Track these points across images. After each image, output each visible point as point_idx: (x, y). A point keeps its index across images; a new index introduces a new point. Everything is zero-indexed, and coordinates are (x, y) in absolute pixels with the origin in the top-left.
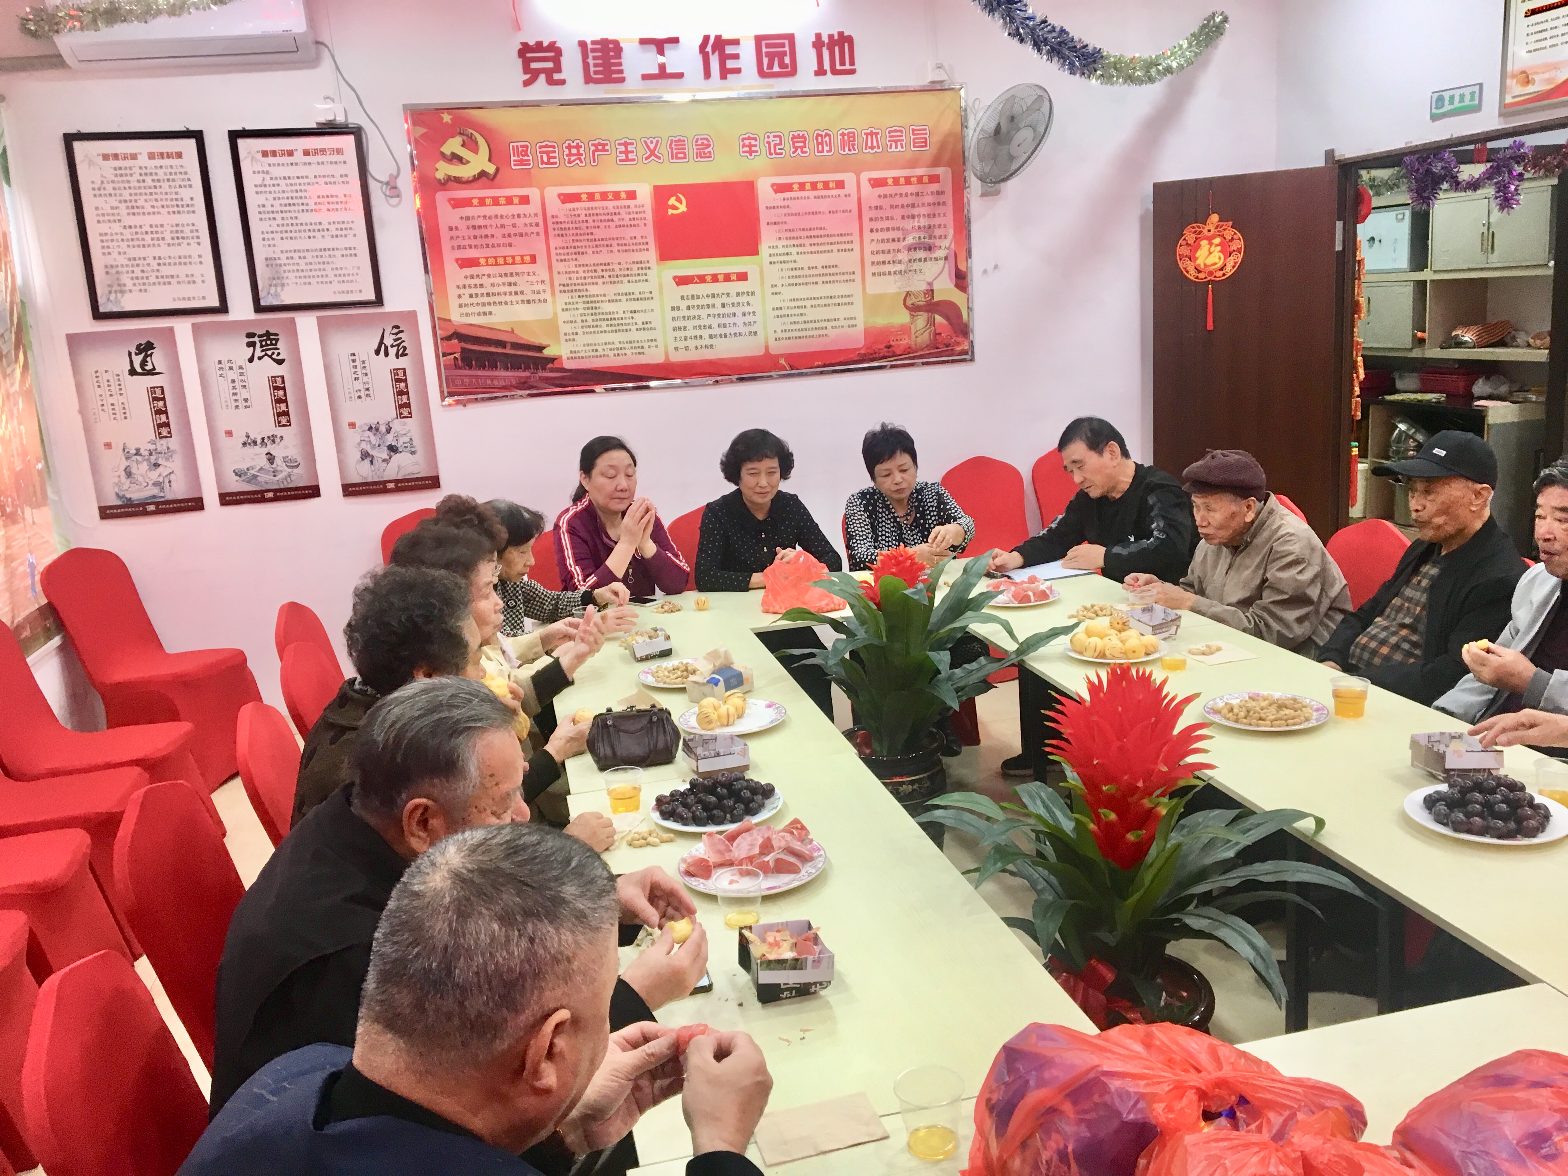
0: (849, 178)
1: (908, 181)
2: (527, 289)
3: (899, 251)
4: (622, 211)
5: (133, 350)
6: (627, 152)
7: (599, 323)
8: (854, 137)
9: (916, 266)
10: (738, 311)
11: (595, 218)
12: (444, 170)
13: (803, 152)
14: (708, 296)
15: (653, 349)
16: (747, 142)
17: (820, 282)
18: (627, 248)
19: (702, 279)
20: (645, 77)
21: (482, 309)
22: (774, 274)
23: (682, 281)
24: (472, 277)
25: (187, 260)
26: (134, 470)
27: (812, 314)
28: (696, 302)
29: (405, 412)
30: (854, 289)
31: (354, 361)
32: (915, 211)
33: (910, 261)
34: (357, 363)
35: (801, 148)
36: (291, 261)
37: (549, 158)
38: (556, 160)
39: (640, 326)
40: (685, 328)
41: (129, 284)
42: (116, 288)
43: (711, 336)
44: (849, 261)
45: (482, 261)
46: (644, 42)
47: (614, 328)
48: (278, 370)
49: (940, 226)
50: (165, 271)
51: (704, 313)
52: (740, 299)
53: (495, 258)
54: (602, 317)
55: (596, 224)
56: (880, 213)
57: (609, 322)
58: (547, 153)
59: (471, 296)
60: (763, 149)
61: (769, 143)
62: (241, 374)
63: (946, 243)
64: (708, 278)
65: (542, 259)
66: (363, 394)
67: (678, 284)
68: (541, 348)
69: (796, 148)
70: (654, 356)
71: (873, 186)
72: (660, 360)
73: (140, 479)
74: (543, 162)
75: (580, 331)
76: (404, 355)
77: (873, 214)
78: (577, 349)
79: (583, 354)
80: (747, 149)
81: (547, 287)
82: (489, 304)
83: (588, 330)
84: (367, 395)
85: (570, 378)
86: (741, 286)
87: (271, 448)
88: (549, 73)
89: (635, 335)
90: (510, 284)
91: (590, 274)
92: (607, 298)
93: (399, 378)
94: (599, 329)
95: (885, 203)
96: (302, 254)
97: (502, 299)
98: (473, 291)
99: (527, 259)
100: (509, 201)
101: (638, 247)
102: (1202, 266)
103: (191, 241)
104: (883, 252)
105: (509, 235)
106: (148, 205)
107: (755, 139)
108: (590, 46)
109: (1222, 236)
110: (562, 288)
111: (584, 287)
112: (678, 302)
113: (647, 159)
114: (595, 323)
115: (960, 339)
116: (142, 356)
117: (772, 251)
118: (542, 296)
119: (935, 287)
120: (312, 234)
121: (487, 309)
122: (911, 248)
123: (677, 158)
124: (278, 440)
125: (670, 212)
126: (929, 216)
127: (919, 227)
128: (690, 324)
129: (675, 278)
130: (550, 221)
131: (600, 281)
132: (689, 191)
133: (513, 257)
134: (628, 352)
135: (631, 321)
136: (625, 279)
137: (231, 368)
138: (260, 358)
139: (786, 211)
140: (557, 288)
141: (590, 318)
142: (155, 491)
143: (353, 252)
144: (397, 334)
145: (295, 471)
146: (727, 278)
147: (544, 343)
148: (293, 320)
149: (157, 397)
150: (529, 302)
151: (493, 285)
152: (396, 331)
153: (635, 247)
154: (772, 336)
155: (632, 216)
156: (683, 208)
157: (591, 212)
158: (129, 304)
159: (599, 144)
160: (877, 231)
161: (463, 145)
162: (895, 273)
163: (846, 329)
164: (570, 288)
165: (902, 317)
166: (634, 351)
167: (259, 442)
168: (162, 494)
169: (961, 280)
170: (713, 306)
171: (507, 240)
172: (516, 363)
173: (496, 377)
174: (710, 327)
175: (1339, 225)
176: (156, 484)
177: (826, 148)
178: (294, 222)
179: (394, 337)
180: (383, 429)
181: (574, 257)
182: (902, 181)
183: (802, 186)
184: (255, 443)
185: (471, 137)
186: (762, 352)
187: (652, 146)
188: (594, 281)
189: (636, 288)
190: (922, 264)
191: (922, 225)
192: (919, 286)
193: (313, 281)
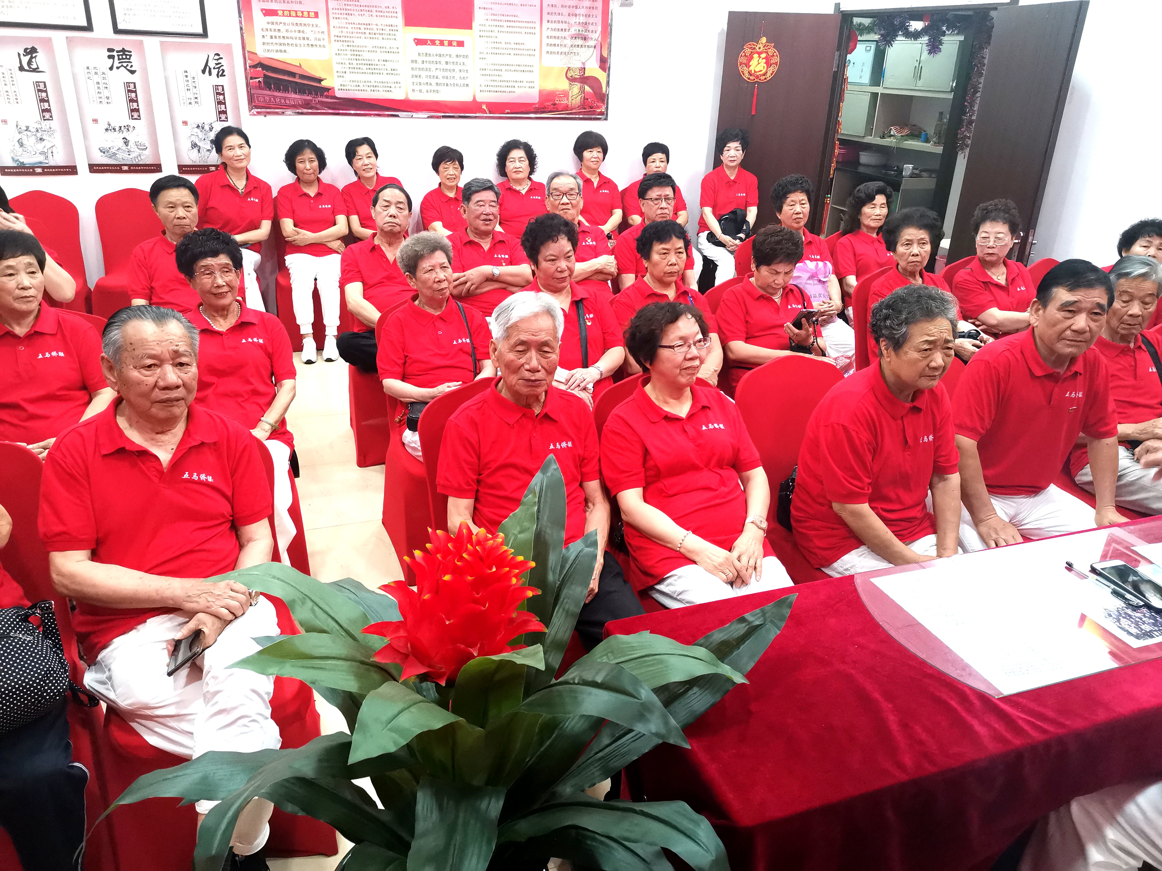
2: (312, 36)
3: (565, 38)
5: (22, 52)
7: (361, 66)
9: (575, 50)
10: (457, 68)
14: (436, 55)
15: (398, 89)
17: (512, 54)
18: (382, 14)
19: (433, 42)
21: (279, 48)
22: (482, 45)
23: (420, 42)
24: (273, 23)
26: (25, 142)
27: (506, 76)
28: (428, 59)
29: (223, 116)
30: (534, 61)
31: (187, 76)
32: (578, 11)
33: (572, 46)
34: (189, 78)
39: (390, 71)
40: (420, 76)
42: (6, 3)
43: (437, 84)
44: (532, 42)
45: (280, 13)
47: (371, 71)
48: (131, 78)
49: (592, 24)
51: (433, 67)
52: (459, 60)
53: (290, 11)
54: (364, 62)
56: (554, 10)
57: (368, 67)
59: (272, 37)
62: (104, 78)
63: (595, 36)
64: (437, 42)
65: (322, 16)
66: (193, 101)
67: (417, 44)
68: (320, 80)
70: (398, 94)
72: (402, 97)
75: (348, 71)
76: (222, 75)
77: (550, 10)
78: (345, 84)
79: (349, 88)
81: (326, 36)
82: (284, 44)
83: (353, 70)
85: (339, 104)
86: (459, 50)
87: (125, 134)
89: (384, 78)
90: (299, 31)
91: (356, 31)
92: (367, 49)
93: (219, 92)
94: (361, 71)
95: (559, 3)
97: (294, 42)
98: (273, 34)
99: (312, 14)
101: (390, 15)
102: (753, 72)
104: (555, 37)
109: (767, 53)
110: (336, 38)
111: (352, 39)
112: (416, 57)
114: (358, 66)
115: (600, 104)
117: (482, 28)
118: (321, 43)
119: (587, 66)
121: (283, 48)
122: (573, 37)
124: (131, 129)
126: (586, 15)
127: (579, 23)
128: (423, 74)
129: (415, 39)
131: (363, 36)
133: (302, 12)
134: (381, 89)
135: (383, 67)
136: (381, 37)
138: (118, 68)
140: (333, 38)
141: (355, 62)
142: (41, 158)
144: (218, 60)
146: (450, 43)
147: (323, 77)
148: (141, 42)
149: (41, 89)
150: (312, 46)
153: (388, 14)
154: (478, 89)
160: (552, 22)
162: (561, 53)
163: (527, 89)
164: (342, 39)
165: (563, 85)
166: (385, 89)
167: (117, 129)
168: (47, 162)
169: (604, 63)
170: (440, 62)
172: (301, 89)
173: (289, 99)
174: (437, 78)
175: (837, 53)
179: (216, 62)
180: (207, 128)
181: (345, 16)
184: (114, 129)
186: (471, 99)
189: (387, 44)
190: (579, 49)
191: (581, 21)
192: (576, 64)
193: (157, 14)
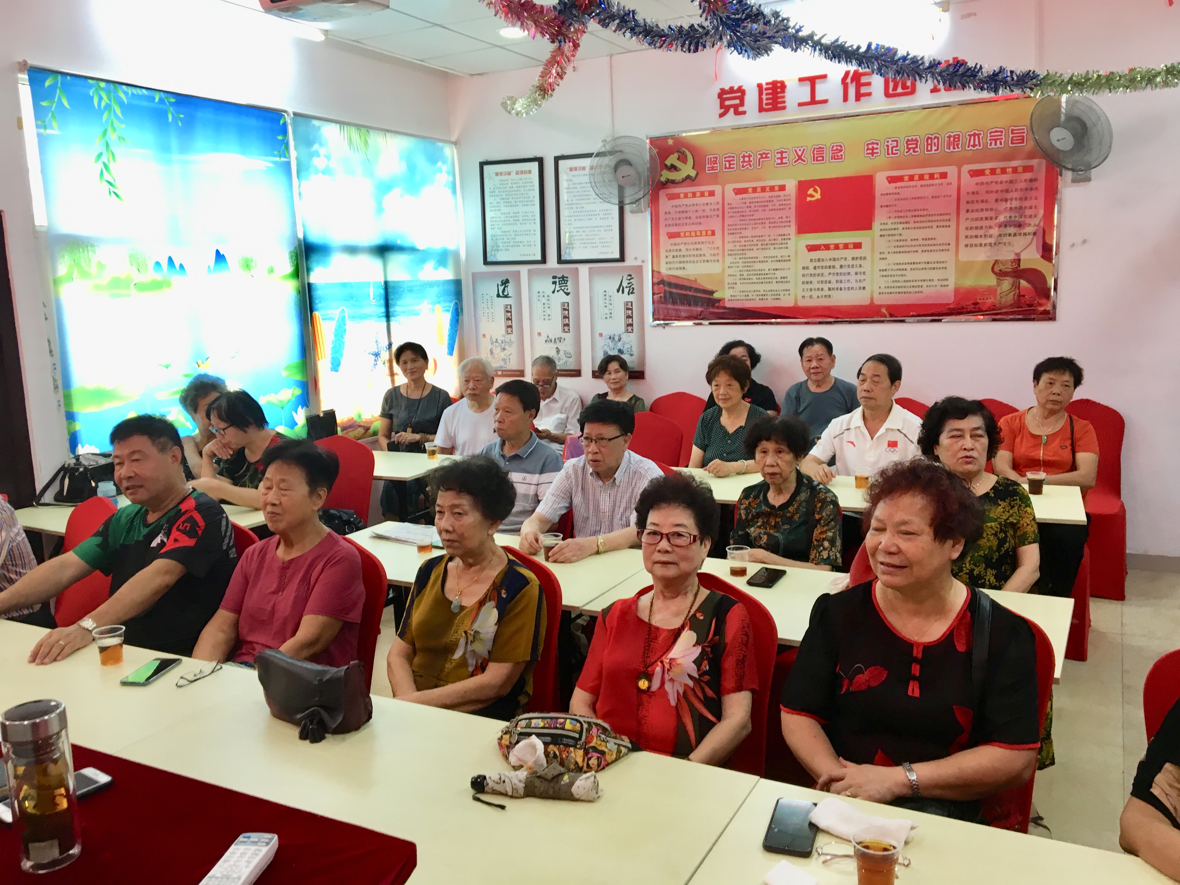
0: (951, 170)
1: (1003, 171)
2: (708, 252)
3: (990, 227)
4: (775, 199)
5: (500, 283)
6: (782, 158)
7: (751, 277)
8: (959, 138)
9: (1005, 239)
10: (853, 271)
11: (756, 204)
12: (666, 175)
13: (914, 151)
14: (830, 259)
15: (787, 296)
16: (870, 146)
17: (920, 251)
18: (776, 225)
19: (827, 247)
20: (800, 105)
21: (679, 265)
22: (882, 244)
23: (812, 248)
24: (675, 244)
25: (529, 233)
26: (494, 351)
27: (911, 275)
28: (820, 264)
29: (630, 328)
30: (948, 257)
31: (605, 295)
33: (1000, 235)
34: (607, 297)
35: (914, 148)
36: (578, 234)
37: (730, 165)
38: (735, 166)
39: (779, 280)
40: (811, 282)
41: (501, 245)
42: (495, 248)
43: (830, 289)
44: (946, 234)
45: (682, 234)
46: (801, 80)
47: (761, 281)
48: (567, 299)
49: (1031, 207)
50: (518, 239)
51: (826, 271)
52: (855, 262)
53: (690, 232)
54: (754, 272)
55: (756, 209)
56: (975, 198)
57: (758, 277)
58: (729, 161)
59: (673, 257)
60: (883, 150)
61: (887, 146)
62: (548, 300)
63: (1036, 221)
64: (832, 247)
65: (718, 233)
66: (608, 317)
67: (809, 250)
68: (712, 293)
69: (909, 149)
70: (787, 301)
71: (972, 176)
72: (791, 305)
73: (496, 356)
74: (726, 168)
75: (738, 282)
76: (632, 293)
77: (971, 198)
78: (735, 294)
79: (739, 298)
80: (870, 151)
81: (720, 252)
82: (684, 262)
83: (744, 281)
84: (611, 317)
85: (729, 314)
86: (856, 253)
87: (558, 345)
88: (736, 107)
89: (774, 286)
90: (697, 249)
91: (749, 243)
92: (758, 260)
93: (628, 307)
94: (751, 281)
95: (982, 189)
96: (584, 230)
97: (692, 259)
98: (675, 254)
99: (710, 233)
100: (702, 194)
101: (783, 224)
103: (531, 222)
105: (700, 217)
106: (513, 201)
107: (877, 144)
108: (765, 86)
110: (730, 252)
111: (744, 252)
112: (807, 263)
113: (795, 162)
114: (749, 277)
115: (1043, 301)
116: (503, 287)
117: (883, 227)
118: (716, 258)
119: (1023, 257)
120: (590, 217)
121: (682, 265)
122: (1005, 225)
123: (817, 160)
124: (562, 340)
125: (809, 199)
126: (1021, 199)
127: (1011, 208)
128: (815, 279)
129: (807, 246)
130: (726, 207)
131: (755, 248)
132: (822, 183)
133: (701, 232)
134: (769, 298)
135: (773, 276)
136: (772, 247)
137: (544, 296)
138: (558, 291)
139: (897, 196)
140: (727, 253)
141: (745, 273)
142: (501, 364)
143: (610, 228)
144: (630, 280)
145: (570, 360)
146: (846, 246)
147: (714, 289)
148: (577, 269)
149: (508, 310)
150: (707, 261)
151: (687, 250)
152: (629, 278)
153: (781, 224)
154: (876, 291)
155: (781, 203)
156: (818, 196)
157: (754, 200)
158: (500, 258)
159: (764, 153)
160: (973, 211)
161: (678, 159)
162: (985, 245)
163: (939, 288)
164: (735, 252)
166: (773, 297)
167: (553, 340)
168: (505, 367)
169: (1047, 252)
170: (834, 267)
171: (699, 220)
172: (695, 301)
173: (683, 311)
174: (830, 282)
176: (504, 360)
177: (934, 148)
178: (582, 210)
179: (628, 282)
180: (617, 338)
181: (740, 231)
182: (998, 171)
183: (911, 178)
184: (551, 341)
185: (683, 153)
186: (867, 302)
187: (800, 153)
188: (751, 248)
189: (778, 253)
190: (1011, 238)
191: (1013, 206)
192: (1006, 255)
193: (588, 246)
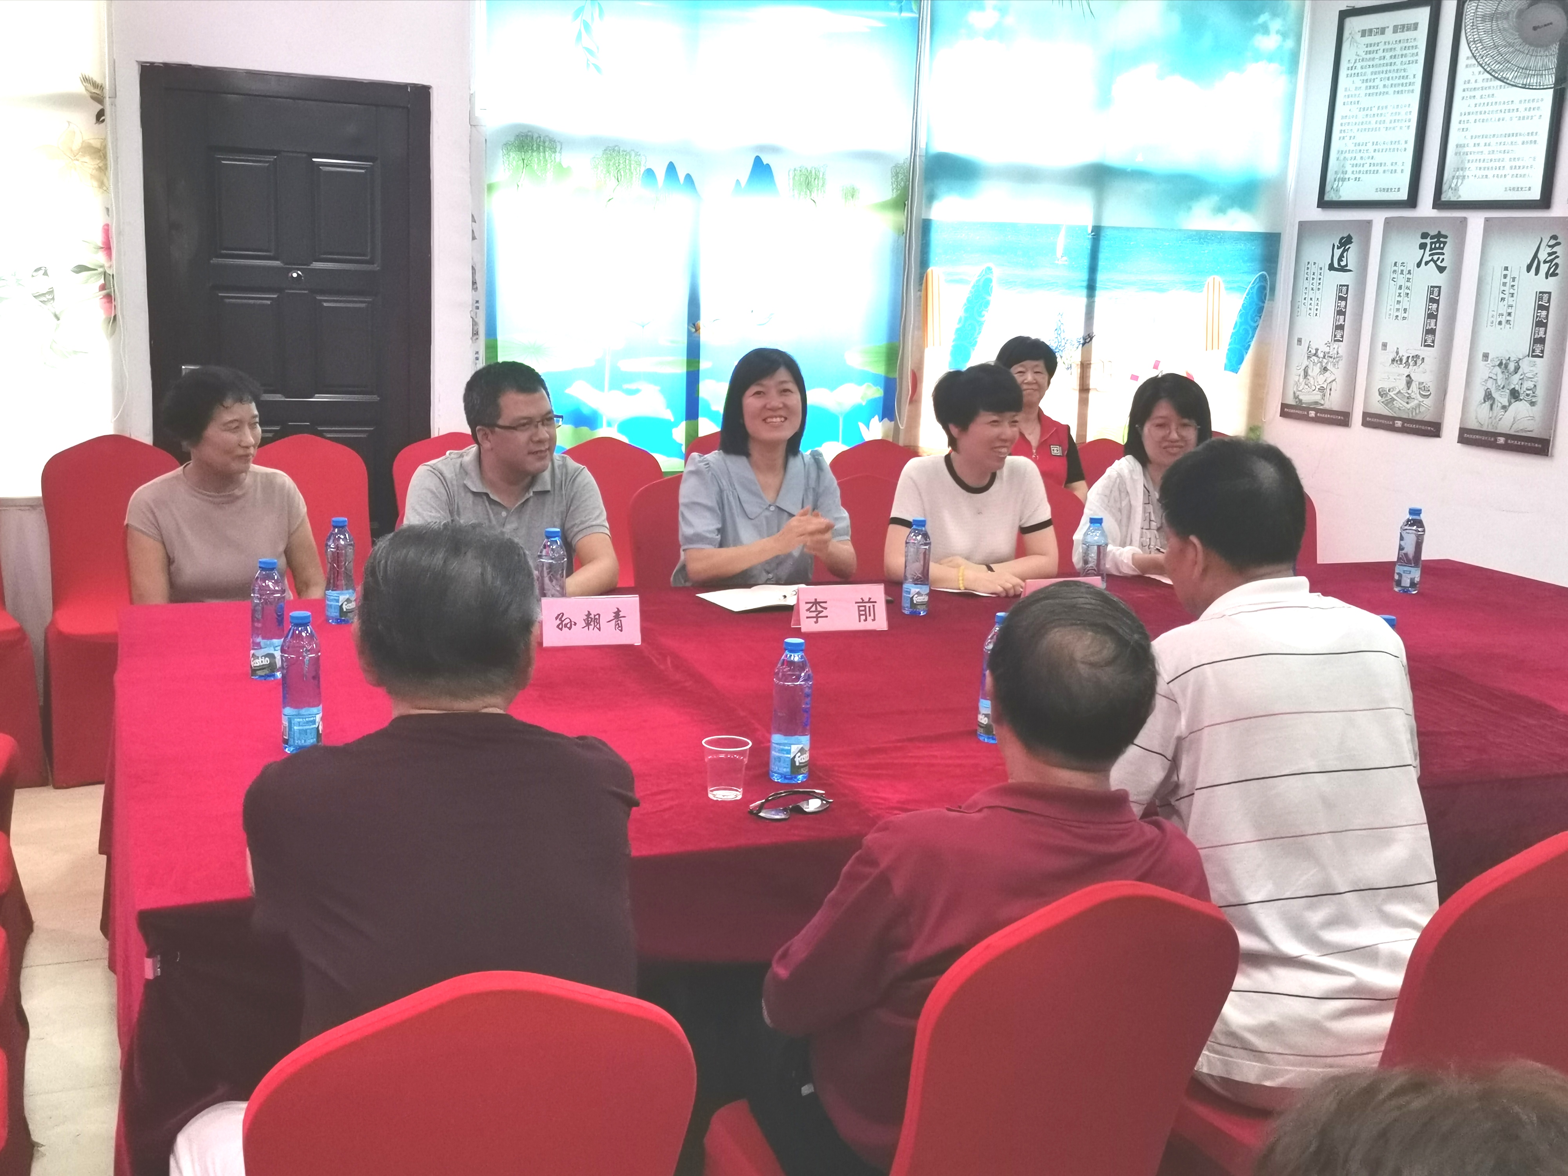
25: (1396, 146)
26: (1310, 372)
29: (1538, 349)
31: (1505, 276)
34: (1507, 280)
36: (1476, 149)
41: (1349, 169)
42: (1340, 175)
48: (1438, 279)
50: (1379, 158)
62: (1408, 280)
66: (1504, 319)
73: (1312, 382)
76: (1554, 274)
84: (1508, 322)
87: (1412, 370)
93: (1542, 303)
96: (1487, 141)
103: (1404, 125)
106: (1381, 85)
116: (1341, 250)
120: (1501, 115)
137: (1402, 272)
138: (1427, 263)
142: (1316, 397)
143: (1533, 138)
144: (1552, 246)
145: (1427, 401)
148: (1465, 220)
149: (1342, 296)
152: (1553, 242)
158: (1345, 195)
167: (1404, 360)
168: (1322, 402)
176: (1322, 389)
178: (1490, 100)
179: (1549, 250)
180: (1512, 367)
184: (1401, 360)
193: (1490, 173)
